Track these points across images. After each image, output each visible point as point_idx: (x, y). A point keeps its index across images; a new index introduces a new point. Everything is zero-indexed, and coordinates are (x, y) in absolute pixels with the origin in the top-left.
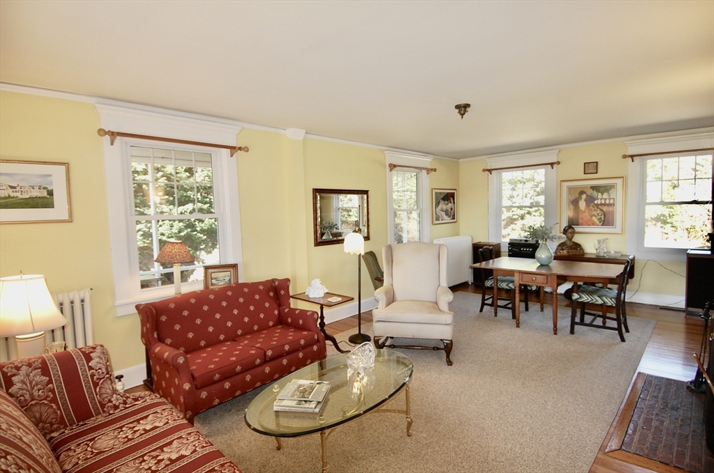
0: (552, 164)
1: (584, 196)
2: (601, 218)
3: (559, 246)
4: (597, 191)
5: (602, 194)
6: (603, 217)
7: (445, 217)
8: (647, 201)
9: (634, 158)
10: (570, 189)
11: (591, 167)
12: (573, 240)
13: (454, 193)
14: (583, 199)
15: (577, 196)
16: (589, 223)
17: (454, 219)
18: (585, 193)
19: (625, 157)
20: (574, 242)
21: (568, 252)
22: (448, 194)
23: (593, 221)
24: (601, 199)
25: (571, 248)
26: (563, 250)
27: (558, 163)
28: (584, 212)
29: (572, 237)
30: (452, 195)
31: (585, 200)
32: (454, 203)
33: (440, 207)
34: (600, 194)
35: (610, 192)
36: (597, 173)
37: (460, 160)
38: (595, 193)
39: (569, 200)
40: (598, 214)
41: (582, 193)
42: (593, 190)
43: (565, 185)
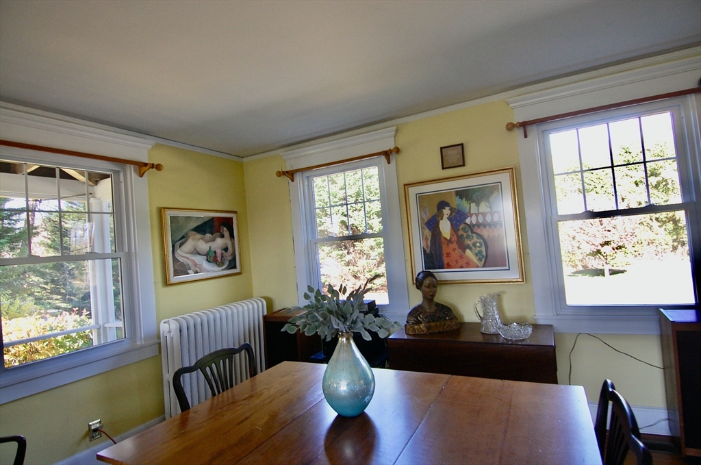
0: (387, 154)
1: (446, 211)
2: (480, 252)
3: (410, 314)
4: (467, 200)
5: (478, 205)
6: (483, 249)
7: (206, 265)
8: (561, 212)
9: (529, 128)
10: (421, 198)
11: (454, 156)
12: (436, 300)
13: (231, 219)
14: (445, 217)
15: (435, 211)
16: (461, 263)
17: (235, 267)
18: (447, 204)
19: (511, 127)
20: (438, 305)
21: (429, 328)
22: (212, 219)
23: (468, 258)
24: (477, 215)
25: (432, 318)
26: (418, 323)
27: (397, 150)
28: (450, 241)
29: (433, 296)
30: (228, 223)
31: (449, 219)
32: (232, 236)
33: (189, 245)
34: (473, 205)
35: (490, 199)
36: (464, 165)
37: (245, 160)
38: (464, 204)
39: (422, 219)
40: (474, 244)
41: (442, 205)
42: (461, 198)
43: (413, 191)
